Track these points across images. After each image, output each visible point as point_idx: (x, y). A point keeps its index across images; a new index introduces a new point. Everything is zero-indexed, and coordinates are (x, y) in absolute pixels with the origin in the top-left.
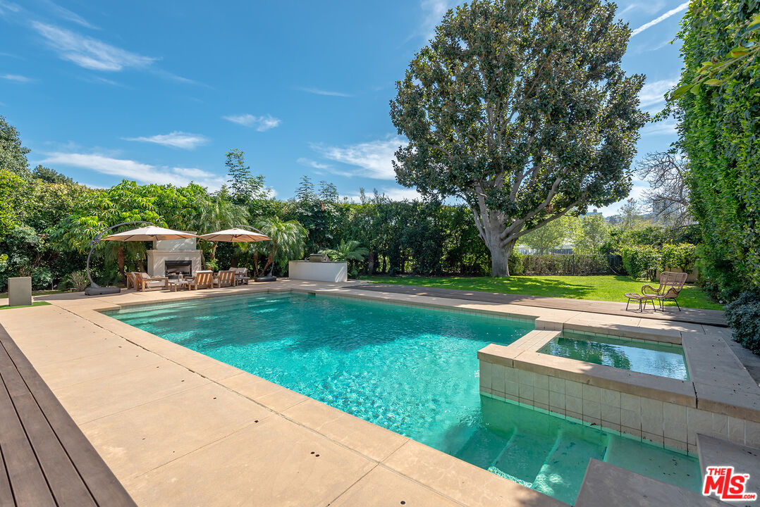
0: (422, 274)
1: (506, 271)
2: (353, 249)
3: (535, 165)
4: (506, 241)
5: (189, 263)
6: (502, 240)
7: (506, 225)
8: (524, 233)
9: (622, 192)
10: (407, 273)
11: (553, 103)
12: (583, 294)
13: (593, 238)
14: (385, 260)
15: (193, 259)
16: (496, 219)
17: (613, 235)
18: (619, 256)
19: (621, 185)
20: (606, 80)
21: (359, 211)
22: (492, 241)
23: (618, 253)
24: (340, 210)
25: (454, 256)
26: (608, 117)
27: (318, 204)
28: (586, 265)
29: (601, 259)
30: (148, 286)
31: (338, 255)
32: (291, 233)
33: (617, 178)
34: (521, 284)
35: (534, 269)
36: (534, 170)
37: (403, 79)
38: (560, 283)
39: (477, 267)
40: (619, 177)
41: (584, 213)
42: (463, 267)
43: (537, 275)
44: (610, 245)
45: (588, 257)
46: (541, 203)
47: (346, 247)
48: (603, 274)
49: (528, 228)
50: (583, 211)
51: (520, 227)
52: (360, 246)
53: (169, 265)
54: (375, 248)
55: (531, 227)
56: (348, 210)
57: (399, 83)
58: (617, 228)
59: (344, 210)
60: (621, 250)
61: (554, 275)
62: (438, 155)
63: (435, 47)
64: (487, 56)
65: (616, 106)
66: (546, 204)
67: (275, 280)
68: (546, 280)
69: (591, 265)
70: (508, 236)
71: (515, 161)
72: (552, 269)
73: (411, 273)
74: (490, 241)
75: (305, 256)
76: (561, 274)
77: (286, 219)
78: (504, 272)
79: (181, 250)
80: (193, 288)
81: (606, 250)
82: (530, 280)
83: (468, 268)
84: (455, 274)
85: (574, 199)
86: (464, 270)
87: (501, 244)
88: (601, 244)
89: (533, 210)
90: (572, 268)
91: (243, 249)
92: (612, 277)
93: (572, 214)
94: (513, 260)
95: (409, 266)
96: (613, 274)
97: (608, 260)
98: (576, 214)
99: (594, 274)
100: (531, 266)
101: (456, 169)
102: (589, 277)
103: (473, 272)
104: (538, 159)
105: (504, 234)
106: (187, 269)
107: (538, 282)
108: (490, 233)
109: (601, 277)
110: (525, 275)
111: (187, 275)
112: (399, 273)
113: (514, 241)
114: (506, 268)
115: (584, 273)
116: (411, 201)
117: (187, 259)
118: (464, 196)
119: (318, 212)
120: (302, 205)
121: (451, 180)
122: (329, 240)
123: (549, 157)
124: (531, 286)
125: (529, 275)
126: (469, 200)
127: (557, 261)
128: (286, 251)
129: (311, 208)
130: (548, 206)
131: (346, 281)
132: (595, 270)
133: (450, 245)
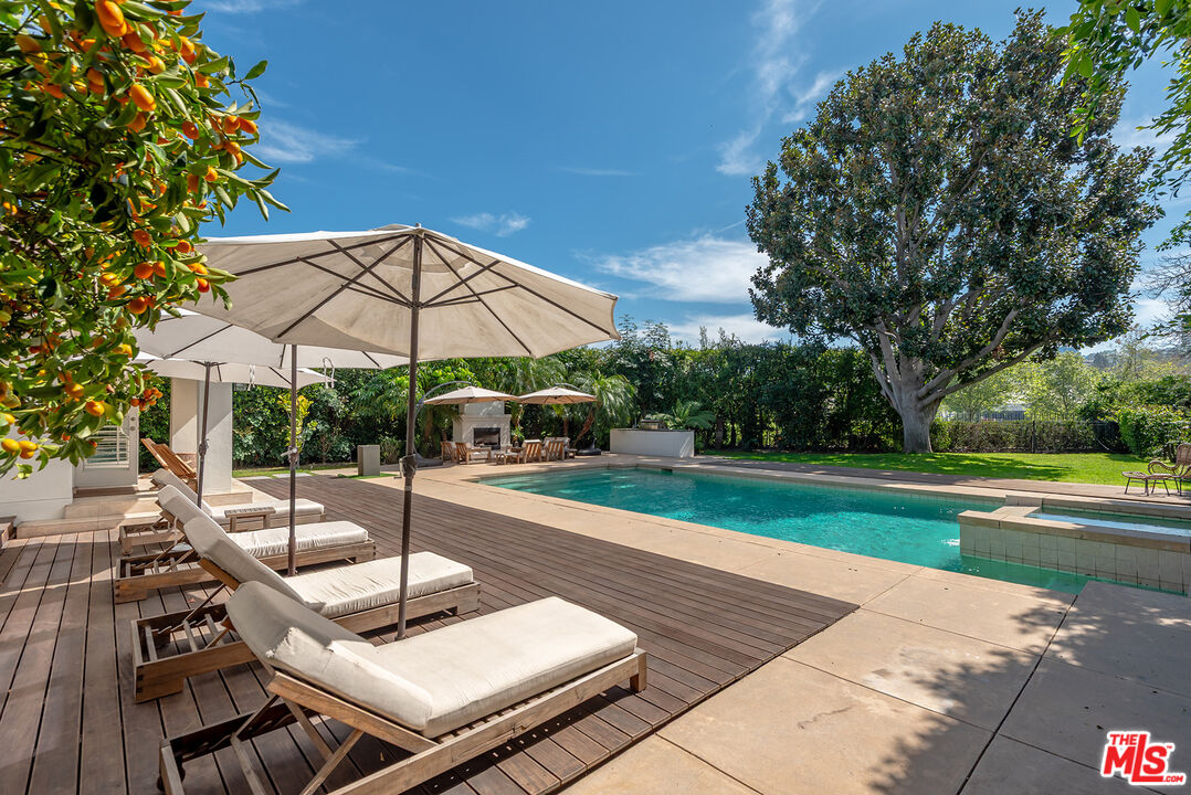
0: (792, 449)
1: (926, 445)
2: (694, 413)
3: (971, 288)
4: (926, 402)
5: (498, 431)
6: (920, 399)
7: (927, 377)
8: (956, 388)
9: (1115, 327)
10: (767, 447)
11: (1004, 206)
12: (1058, 475)
13: (1063, 392)
14: (733, 428)
15: (502, 426)
16: (911, 369)
17: (1102, 389)
18: (1113, 423)
19: (1114, 317)
20: (1086, 163)
21: (698, 360)
22: (903, 401)
23: (1111, 419)
24: (672, 359)
25: (839, 424)
26: (1091, 216)
27: (645, 352)
28: (1055, 438)
29: (1082, 427)
30: (472, 457)
31: (674, 421)
32: (615, 392)
33: (1107, 307)
34: (956, 462)
35: (966, 443)
36: (969, 297)
37: (762, 173)
38: (1017, 463)
39: (874, 439)
40: (1111, 306)
41: (1052, 357)
42: (853, 439)
43: (973, 451)
44: (1097, 405)
45: (1058, 424)
46: (984, 346)
47: (684, 409)
48: (1086, 451)
49: (963, 382)
50: (1050, 354)
51: (948, 380)
52: (703, 409)
53: (479, 433)
54: (721, 411)
55: (966, 380)
56: (682, 358)
57: (756, 179)
58: (1110, 375)
59: (676, 359)
60: (1117, 413)
61: (1002, 451)
62: (819, 279)
63: (816, 132)
64: (899, 145)
65: (1103, 201)
66: (993, 347)
67: (598, 454)
68: (992, 458)
69: (1064, 437)
70: (928, 394)
71: (946, 290)
72: (997, 442)
73: (774, 448)
74: (901, 400)
75: (632, 423)
76: (1013, 451)
77: (607, 373)
78: (923, 447)
79: (489, 414)
80: (521, 461)
81: (1090, 413)
82: (967, 458)
83: (862, 440)
84: (842, 450)
85: (1037, 338)
86: (855, 443)
87: (919, 406)
88: (1080, 403)
89: (971, 355)
90: (1032, 441)
91: (555, 414)
92: (1102, 456)
93: (1035, 360)
94: (935, 429)
95: (769, 438)
96: (1102, 451)
97: (1095, 429)
98: (1039, 359)
99: (1070, 452)
100: (963, 438)
101: (855, 302)
102: (1063, 456)
103: (868, 446)
104: (977, 282)
105: (923, 391)
106: (495, 439)
107: (980, 460)
108: (900, 389)
109: (1082, 455)
110: (953, 452)
111: (495, 446)
112: (756, 447)
113: (938, 400)
114: (926, 440)
115: (1051, 450)
116: (774, 345)
117: (495, 426)
118: (856, 336)
119: (645, 362)
120: (623, 352)
121: (845, 316)
122: (657, 401)
123: (993, 278)
124: (972, 466)
125: (959, 451)
126: (863, 340)
127: (1006, 430)
128: (612, 416)
129: (635, 358)
130: (996, 350)
131: (692, 456)
132: (1070, 443)
133: (831, 406)
